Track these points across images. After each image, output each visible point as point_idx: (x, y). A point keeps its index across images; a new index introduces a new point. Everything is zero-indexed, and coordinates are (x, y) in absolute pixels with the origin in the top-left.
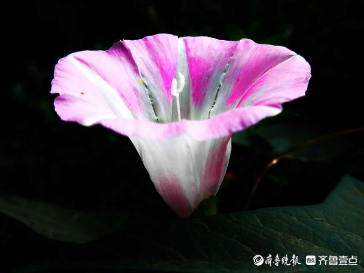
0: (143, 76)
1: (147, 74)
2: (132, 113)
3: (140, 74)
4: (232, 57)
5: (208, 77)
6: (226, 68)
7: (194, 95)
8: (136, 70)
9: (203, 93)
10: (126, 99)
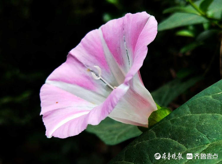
0: (88, 66)
1: (89, 64)
2: (92, 91)
3: (86, 66)
4: (124, 31)
5: (119, 48)
6: (124, 39)
7: (118, 62)
8: (83, 66)
9: (121, 58)
10: (84, 86)
